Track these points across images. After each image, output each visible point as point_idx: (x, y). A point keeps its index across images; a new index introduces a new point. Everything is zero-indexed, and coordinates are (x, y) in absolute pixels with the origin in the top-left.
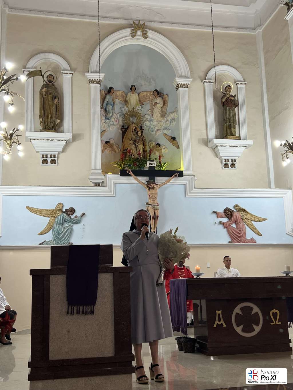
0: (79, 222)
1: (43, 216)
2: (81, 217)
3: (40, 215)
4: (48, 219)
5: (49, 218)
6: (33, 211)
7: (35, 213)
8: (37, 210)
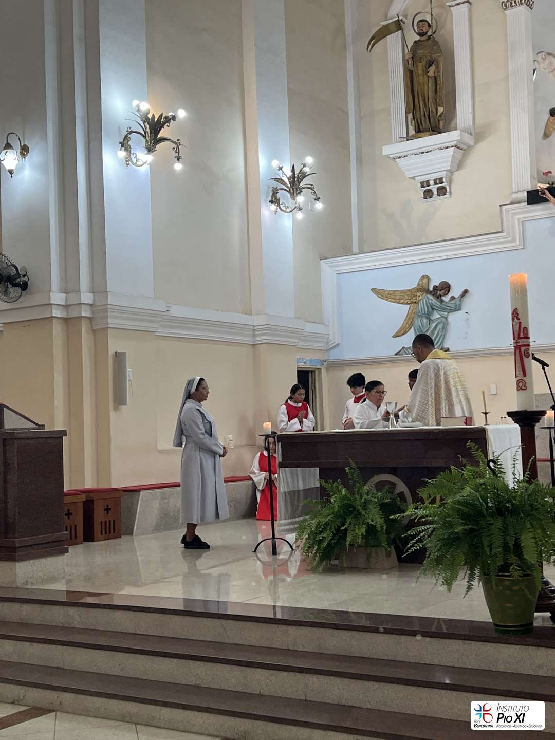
0: (458, 309)
1: (398, 303)
2: (462, 297)
3: (394, 302)
4: (406, 308)
5: (408, 306)
6: (383, 296)
7: (386, 298)
8: (388, 294)
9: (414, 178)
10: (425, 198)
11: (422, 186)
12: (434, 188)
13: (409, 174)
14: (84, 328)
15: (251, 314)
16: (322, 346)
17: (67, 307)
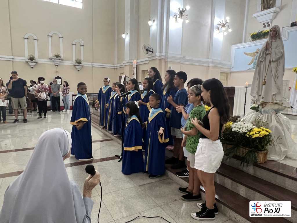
3: (249, 56)
5: (253, 57)
7: (247, 55)
9: (261, 22)
10: (264, 28)
11: (263, 24)
12: (267, 25)
13: (260, 21)
14: (163, 61)
15: (209, 59)
16: (229, 67)
17: (160, 56)
